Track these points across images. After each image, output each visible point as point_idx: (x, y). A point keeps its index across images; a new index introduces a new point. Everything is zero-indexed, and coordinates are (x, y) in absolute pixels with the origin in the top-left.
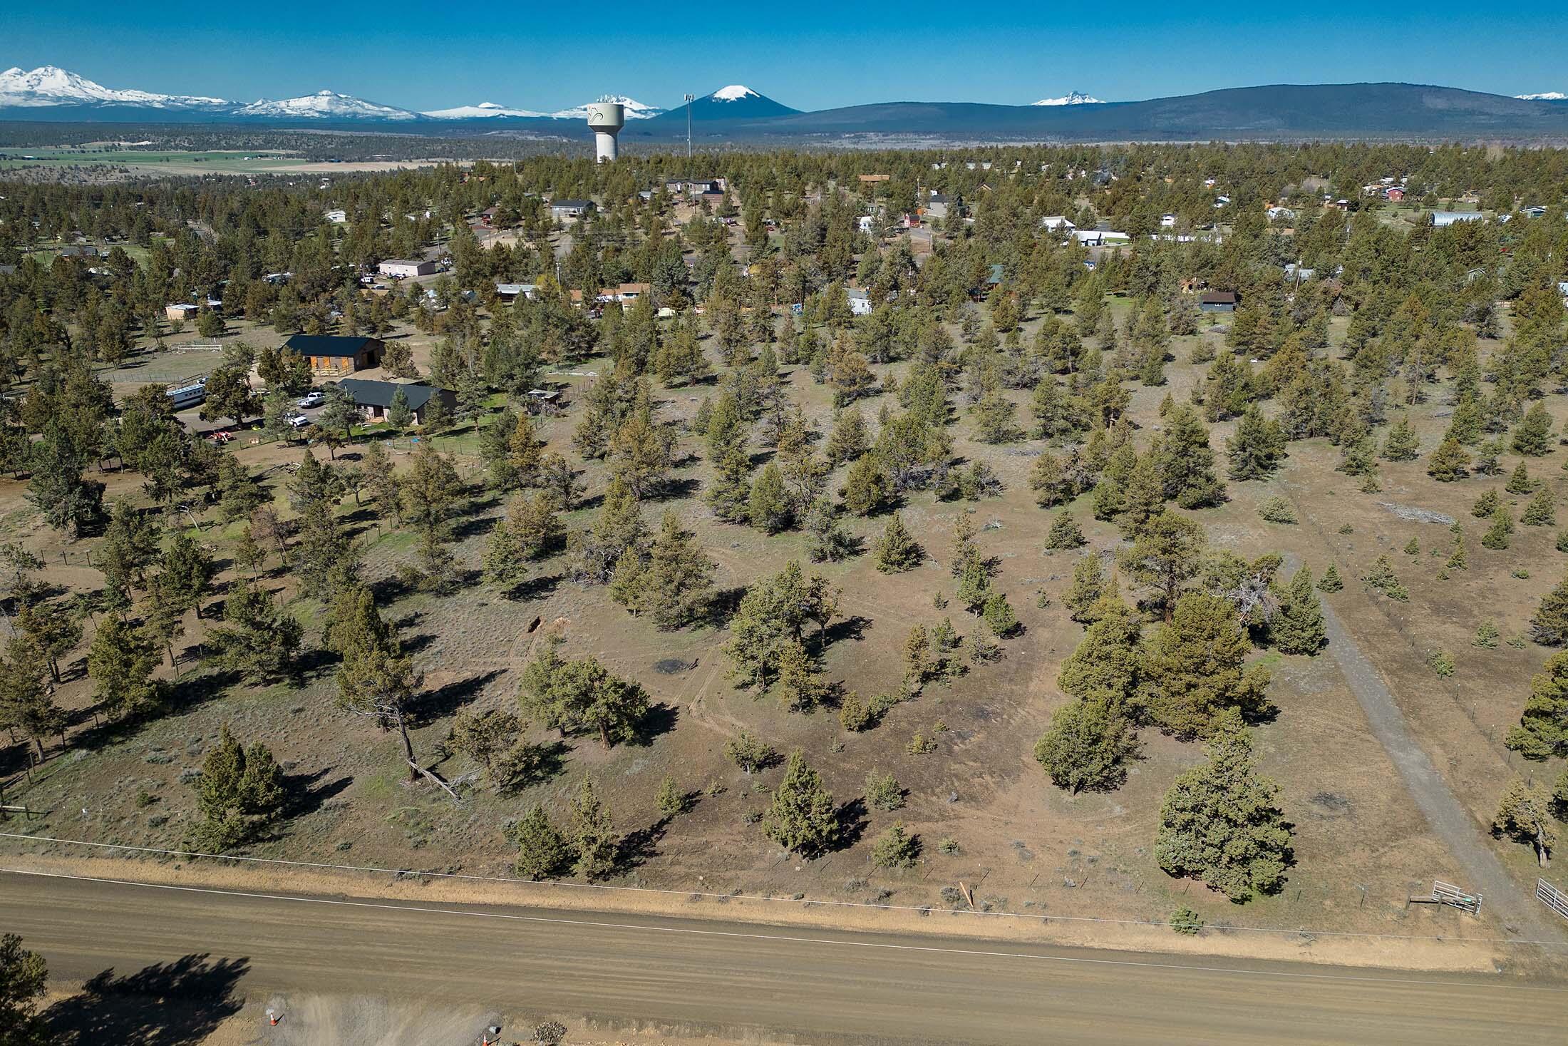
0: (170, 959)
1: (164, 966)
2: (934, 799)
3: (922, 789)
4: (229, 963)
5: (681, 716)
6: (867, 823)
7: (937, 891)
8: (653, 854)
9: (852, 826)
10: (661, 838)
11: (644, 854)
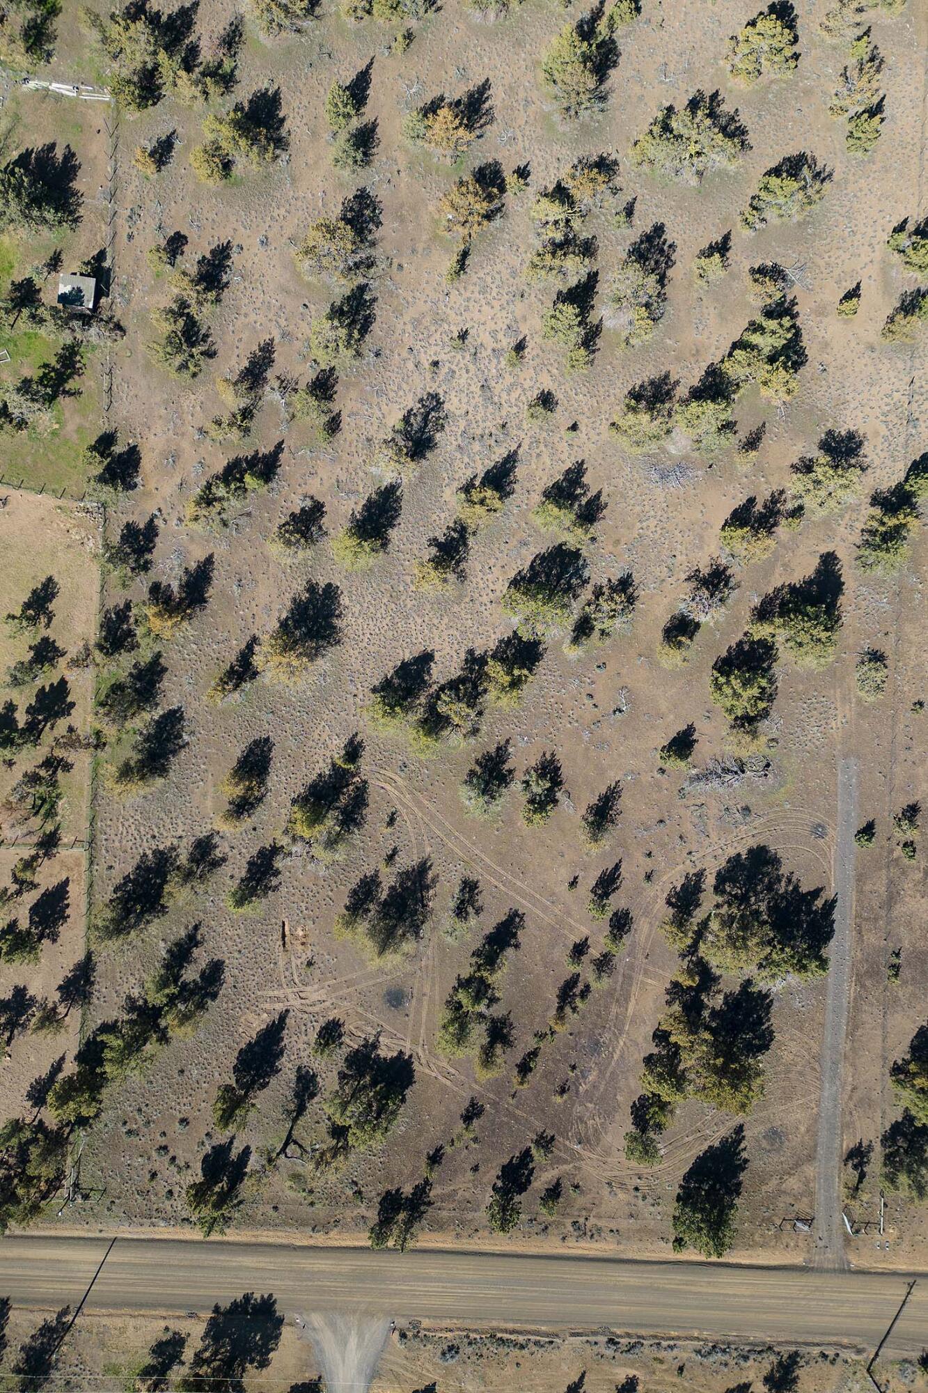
0: (239, 1296)
1: (238, 1300)
2: (567, 1143)
3: (561, 1134)
4: (266, 1296)
5: (416, 1066)
6: (533, 1168)
7: (568, 1222)
8: (430, 1204)
9: (526, 1172)
10: (430, 1190)
11: (425, 1203)
